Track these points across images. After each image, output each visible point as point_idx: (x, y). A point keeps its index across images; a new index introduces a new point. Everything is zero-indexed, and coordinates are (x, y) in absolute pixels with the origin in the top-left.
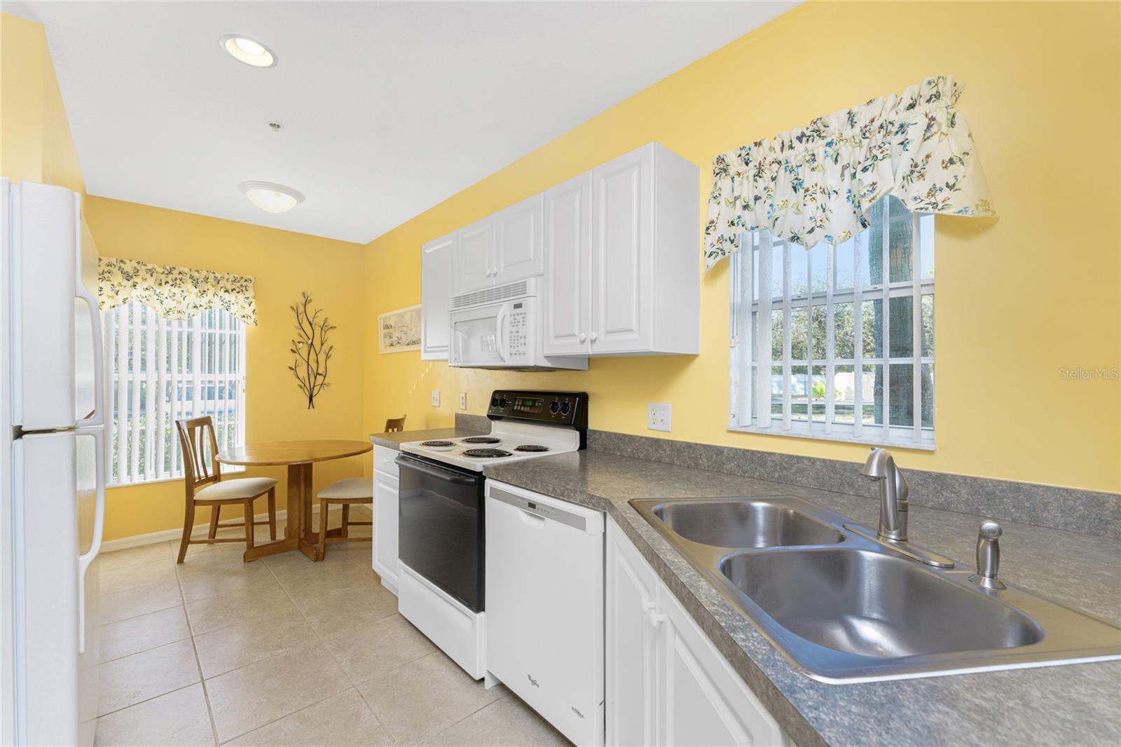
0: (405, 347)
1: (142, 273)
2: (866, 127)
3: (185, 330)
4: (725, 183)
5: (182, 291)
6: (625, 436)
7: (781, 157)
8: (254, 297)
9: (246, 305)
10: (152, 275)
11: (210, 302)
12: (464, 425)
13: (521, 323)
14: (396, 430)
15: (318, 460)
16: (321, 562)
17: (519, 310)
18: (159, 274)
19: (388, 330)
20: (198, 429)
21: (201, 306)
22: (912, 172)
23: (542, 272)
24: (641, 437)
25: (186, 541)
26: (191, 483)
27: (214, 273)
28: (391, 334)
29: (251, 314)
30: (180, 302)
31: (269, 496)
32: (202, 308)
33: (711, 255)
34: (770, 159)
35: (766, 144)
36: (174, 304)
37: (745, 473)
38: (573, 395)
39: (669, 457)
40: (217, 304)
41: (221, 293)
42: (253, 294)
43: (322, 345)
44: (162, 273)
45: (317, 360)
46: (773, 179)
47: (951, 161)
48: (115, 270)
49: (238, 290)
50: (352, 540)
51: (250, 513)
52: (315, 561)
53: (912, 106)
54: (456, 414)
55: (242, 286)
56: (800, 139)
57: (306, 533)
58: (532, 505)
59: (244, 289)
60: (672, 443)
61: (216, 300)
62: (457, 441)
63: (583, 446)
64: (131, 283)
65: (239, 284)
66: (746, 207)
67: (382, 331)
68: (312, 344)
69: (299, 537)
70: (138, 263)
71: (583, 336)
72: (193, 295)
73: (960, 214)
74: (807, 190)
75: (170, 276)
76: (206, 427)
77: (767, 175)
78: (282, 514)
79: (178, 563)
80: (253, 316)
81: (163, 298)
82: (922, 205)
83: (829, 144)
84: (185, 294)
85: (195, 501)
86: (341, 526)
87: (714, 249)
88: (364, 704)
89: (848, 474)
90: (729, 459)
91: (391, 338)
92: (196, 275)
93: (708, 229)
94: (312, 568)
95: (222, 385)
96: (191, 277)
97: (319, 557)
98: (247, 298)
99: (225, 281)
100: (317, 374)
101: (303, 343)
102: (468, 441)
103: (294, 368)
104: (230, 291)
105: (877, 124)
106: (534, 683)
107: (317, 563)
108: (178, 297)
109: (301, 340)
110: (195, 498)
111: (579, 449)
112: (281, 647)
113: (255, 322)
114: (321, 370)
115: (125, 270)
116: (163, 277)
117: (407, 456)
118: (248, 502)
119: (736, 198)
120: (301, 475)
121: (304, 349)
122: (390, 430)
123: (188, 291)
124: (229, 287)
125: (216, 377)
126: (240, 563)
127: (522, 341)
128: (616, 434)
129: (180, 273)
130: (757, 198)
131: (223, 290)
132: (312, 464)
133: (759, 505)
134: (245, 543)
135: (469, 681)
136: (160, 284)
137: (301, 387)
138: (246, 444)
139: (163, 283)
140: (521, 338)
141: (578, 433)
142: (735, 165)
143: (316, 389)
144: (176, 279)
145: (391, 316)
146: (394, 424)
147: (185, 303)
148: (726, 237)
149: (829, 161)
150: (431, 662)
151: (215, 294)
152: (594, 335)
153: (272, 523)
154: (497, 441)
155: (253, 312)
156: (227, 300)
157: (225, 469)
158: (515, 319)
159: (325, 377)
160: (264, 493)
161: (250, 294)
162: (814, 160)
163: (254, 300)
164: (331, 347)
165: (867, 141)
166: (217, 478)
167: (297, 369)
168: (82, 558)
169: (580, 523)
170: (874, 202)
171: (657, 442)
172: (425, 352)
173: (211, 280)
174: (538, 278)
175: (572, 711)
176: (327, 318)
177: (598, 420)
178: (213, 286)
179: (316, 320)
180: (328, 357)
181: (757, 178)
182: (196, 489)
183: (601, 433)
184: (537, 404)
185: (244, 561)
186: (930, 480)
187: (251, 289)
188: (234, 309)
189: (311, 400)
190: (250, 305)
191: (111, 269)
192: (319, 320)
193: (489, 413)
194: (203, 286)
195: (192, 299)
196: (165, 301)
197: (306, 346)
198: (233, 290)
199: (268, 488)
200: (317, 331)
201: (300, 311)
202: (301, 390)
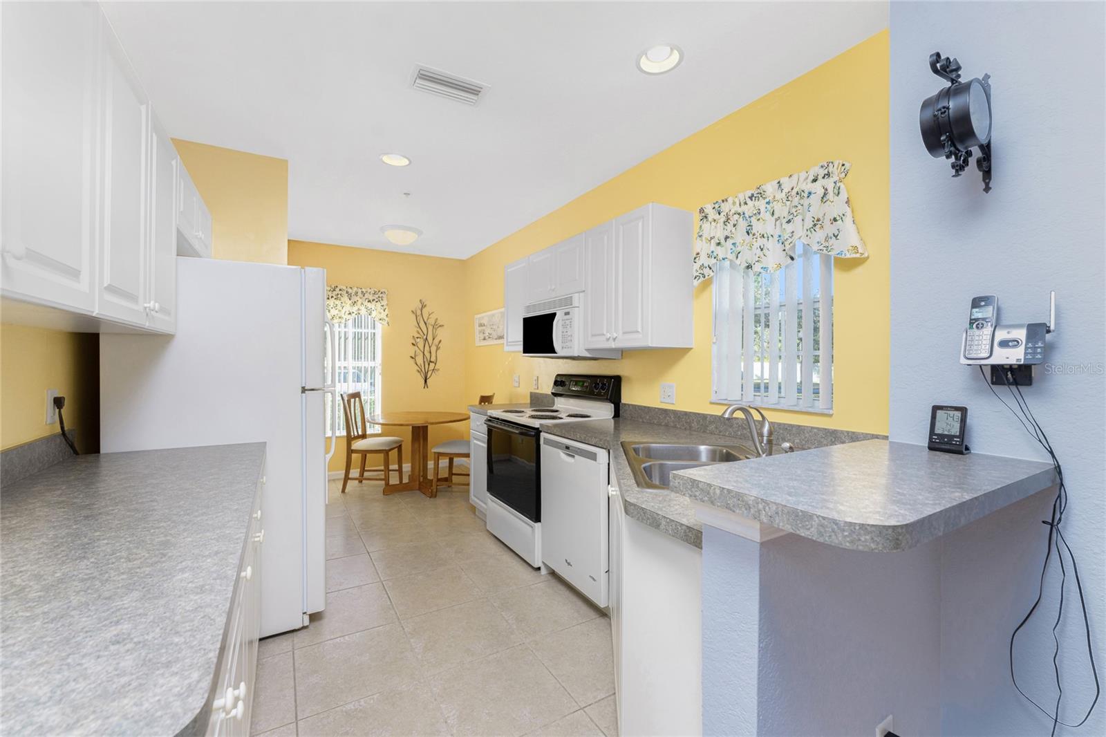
0: (495, 341)
2: (789, 192)
3: (343, 330)
4: (706, 226)
5: (342, 303)
6: (645, 407)
7: (740, 210)
8: (387, 305)
9: (382, 311)
11: (359, 309)
12: (537, 401)
13: (569, 325)
14: (486, 402)
15: (432, 424)
16: (434, 499)
17: (567, 317)
19: (482, 328)
20: (352, 400)
21: (353, 312)
22: (815, 225)
23: (584, 289)
24: (656, 408)
25: (347, 478)
26: (350, 439)
27: (361, 289)
28: (484, 330)
29: (385, 318)
30: (340, 311)
31: (398, 452)
32: (354, 314)
33: (696, 278)
34: (733, 211)
35: (730, 200)
36: (337, 312)
37: (720, 432)
38: (609, 378)
39: (673, 422)
40: (363, 312)
41: (366, 303)
42: (387, 302)
43: (434, 339)
44: (329, 291)
45: (430, 351)
46: (734, 225)
47: (835, 220)
49: (377, 300)
50: (455, 484)
51: (387, 463)
52: (430, 497)
53: (815, 180)
54: (531, 393)
55: (379, 297)
56: (751, 198)
57: (424, 478)
58: (567, 448)
59: (380, 299)
60: (675, 412)
61: (363, 308)
62: (529, 410)
63: (617, 415)
65: (377, 296)
66: (719, 244)
67: (477, 329)
68: (426, 339)
69: (419, 481)
71: (609, 335)
72: (348, 306)
73: (838, 256)
74: (754, 235)
75: (334, 292)
76: (357, 399)
77: (732, 222)
78: (407, 467)
79: (342, 492)
80: (387, 319)
81: (330, 308)
82: (821, 247)
83: (768, 203)
85: (352, 450)
86: (448, 476)
87: (697, 274)
88: (463, 573)
89: (781, 431)
90: (711, 422)
91: (484, 333)
92: (350, 291)
93: (695, 259)
94: (428, 502)
95: (366, 370)
96: (347, 292)
97: (433, 495)
98: (382, 306)
99: (368, 294)
100: (430, 361)
101: (420, 338)
102: (534, 410)
103: (413, 356)
105: (794, 192)
106: (569, 564)
107: (431, 499)
108: (339, 307)
109: (418, 336)
110: (352, 448)
111: (613, 417)
112: (411, 541)
113: (388, 323)
114: (433, 359)
116: (330, 294)
117: (491, 419)
118: (386, 453)
119: (711, 238)
120: (420, 433)
121: (420, 343)
122: (483, 403)
123: (345, 302)
124: (371, 299)
125: (363, 364)
126: (381, 495)
127: (569, 338)
128: (639, 406)
129: (340, 290)
130: (727, 238)
131: (367, 300)
132: (427, 426)
133: (703, 448)
134: (384, 482)
135: (530, 569)
136: (328, 298)
137: (419, 371)
138: (382, 412)
139: (330, 298)
140: (569, 336)
141: (613, 405)
142: (712, 215)
143: (430, 373)
144: (338, 294)
145: (484, 317)
146: (486, 400)
147: (343, 311)
148: (706, 265)
149: (768, 214)
150: (507, 558)
151: (362, 304)
152: (615, 335)
153: (400, 470)
154: (557, 411)
155: (387, 316)
156: (370, 308)
157: (369, 431)
158: (564, 324)
159: (436, 364)
160: (395, 448)
161: (384, 303)
162: (759, 213)
163: (387, 307)
164: (440, 341)
165: (789, 202)
166: (364, 436)
167: (416, 358)
168: (327, 456)
169: (593, 457)
170: (791, 245)
171: (665, 411)
172: (507, 345)
173: (360, 294)
174: (581, 294)
175: (590, 578)
176: (437, 318)
177: (629, 396)
178: (361, 298)
179: (429, 321)
180: (438, 348)
181: (727, 223)
182: (353, 442)
183: (629, 405)
184: (585, 384)
185: (384, 494)
186: (828, 434)
187: (385, 299)
188: (374, 314)
189: (426, 381)
190: (384, 311)
192: (432, 321)
193: (553, 391)
194: (354, 298)
195: (348, 308)
196: (331, 310)
197: (422, 340)
198: (373, 300)
199: (398, 445)
200: (430, 328)
201: (418, 314)
202: (419, 374)
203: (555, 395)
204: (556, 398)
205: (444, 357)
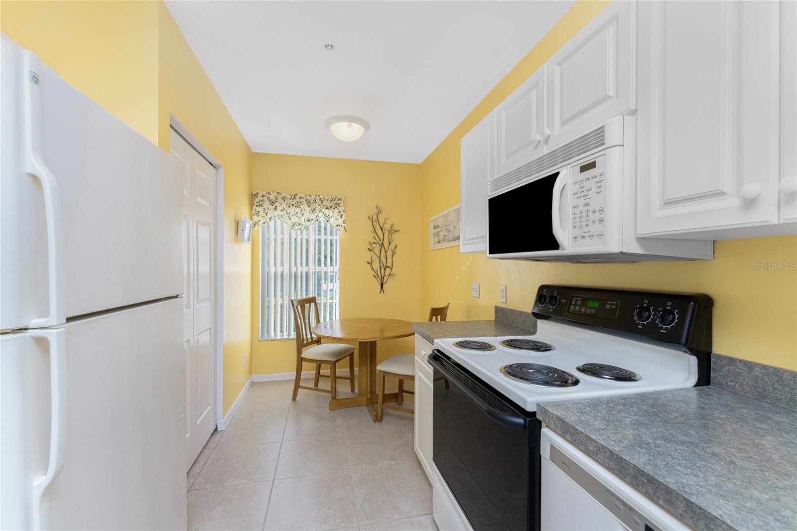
0: (450, 243)
1: (280, 200)
3: (305, 237)
5: (301, 210)
8: (344, 211)
9: (339, 217)
10: (285, 201)
11: (317, 216)
12: (504, 319)
13: (594, 190)
14: (439, 317)
16: (379, 423)
17: (588, 174)
18: (289, 200)
19: (436, 230)
20: (307, 305)
21: (312, 220)
25: (297, 386)
26: (301, 344)
27: (319, 196)
28: (439, 233)
29: (342, 223)
30: (300, 218)
31: (350, 359)
32: (313, 221)
36: (297, 219)
40: (322, 219)
41: (324, 210)
42: (343, 209)
43: (390, 244)
44: (290, 199)
45: (386, 256)
48: (265, 199)
49: (334, 207)
52: (376, 422)
54: (496, 307)
55: (336, 203)
57: (371, 394)
59: (338, 205)
61: (321, 215)
62: (495, 340)
63: (704, 378)
64: (274, 207)
65: (334, 203)
67: (432, 232)
68: (383, 244)
69: (367, 397)
70: (278, 193)
72: (307, 213)
75: (295, 200)
76: (313, 304)
79: (293, 400)
80: (343, 225)
81: (291, 216)
84: (303, 212)
85: (302, 358)
86: (397, 392)
91: (438, 236)
92: (309, 198)
95: (332, 274)
96: (306, 200)
97: (378, 419)
98: (340, 212)
99: (326, 201)
100: (386, 267)
101: (376, 243)
103: (370, 261)
104: (329, 208)
107: (377, 424)
108: (299, 214)
109: (375, 241)
110: (303, 356)
111: (697, 385)
113: (345, 229)
114: (388, 265)
115: (271, 199)
116: (291, 201)
117: (441, 356)
120: (368, 350)
121: (377, 249)
122: (434, 318)
123: (304, 210)
124: (329, 205)
126: (326, 410)
127: (596, 216)
129: (300, 198)
131: (325, 207)
132: (376, 342)
134: (330, 394)
136: (289, 207)
137: (375, 277)
139: (291, 206)
140: (594, 212)
141: (694, 360)
143: (386, 278)
144: (298, 202)
145: (439, 218)
146: (438, 313)
147: (303, 218)
151: (320, 211)
153: (352, 379)
155: (343, 222)
156: (327, 214)
158: (581, 187)
159: (391, 269)
160: (347, 356)
161: (341, 209)
163: (344, 213)
164: (396, 246)
166: (319, 341)
167: (373, 263)
172: (464, 245)
173: (318, 201)
174: (626, 117)
176: (393, 224)
178: (319, 205)
179: (385, 226)
180: (394, 253)
182: (304, 349)
185: (329, 410)
187: (342, 205)
188: (332, 220)
189: (382, 286)
190: (341, 217)
191: (264, 198)
192: (387, 227)
193: (536, 311)
194: (313, 206)
195: (307, 215)
196: (292, 218)
197: (378, 245)
198: (331, 207)
199: (350, 353)
200: (386, 234)
201: (374, 219)
202: (375, 279)
203: (537, 316)
204: (539, 321)
205: (399, 263)
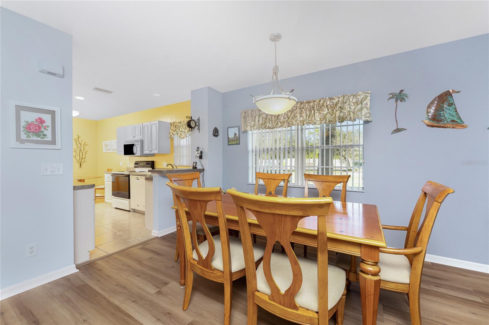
12: (128, 169)
17: (138, 145)
28: (107, 147)
43: (84, 150)
45: (82, 154)
66: (174, 131)
67: (104, 146)
68: (81, 150)
77: (176, 127)
93: (170, 134)
100: (82, 158)
109: (77, 148)
117: (113, 174)
121: (78, 151)
137: (77, 162)
142: (173, 125)
143: (82, 162)
145: (107, 142)
159: (85, 159)
164: (87, 150)
167: (76, 157)
172: (118, 152)
176: (85, 142)
179: (82, 143)
180: (86, 153)
184: (144, 163)
189: (80, 166)
192: (83, 143)
200: (82, 146)
201: (77, 140)
203: (135, 167)
205: (89, 156)
